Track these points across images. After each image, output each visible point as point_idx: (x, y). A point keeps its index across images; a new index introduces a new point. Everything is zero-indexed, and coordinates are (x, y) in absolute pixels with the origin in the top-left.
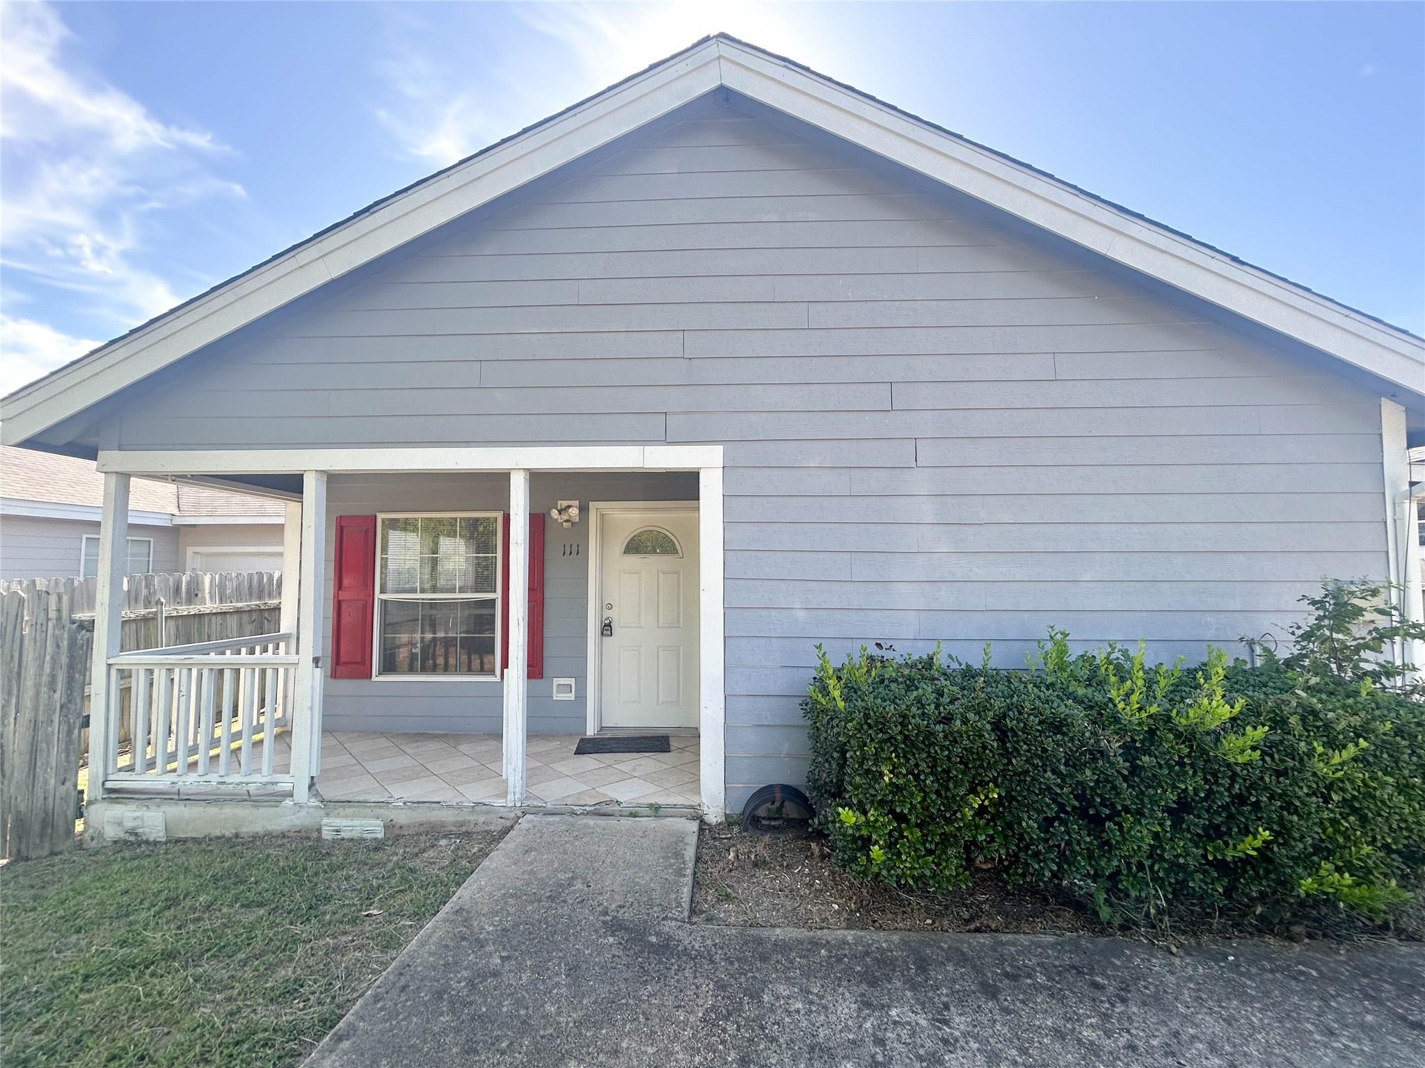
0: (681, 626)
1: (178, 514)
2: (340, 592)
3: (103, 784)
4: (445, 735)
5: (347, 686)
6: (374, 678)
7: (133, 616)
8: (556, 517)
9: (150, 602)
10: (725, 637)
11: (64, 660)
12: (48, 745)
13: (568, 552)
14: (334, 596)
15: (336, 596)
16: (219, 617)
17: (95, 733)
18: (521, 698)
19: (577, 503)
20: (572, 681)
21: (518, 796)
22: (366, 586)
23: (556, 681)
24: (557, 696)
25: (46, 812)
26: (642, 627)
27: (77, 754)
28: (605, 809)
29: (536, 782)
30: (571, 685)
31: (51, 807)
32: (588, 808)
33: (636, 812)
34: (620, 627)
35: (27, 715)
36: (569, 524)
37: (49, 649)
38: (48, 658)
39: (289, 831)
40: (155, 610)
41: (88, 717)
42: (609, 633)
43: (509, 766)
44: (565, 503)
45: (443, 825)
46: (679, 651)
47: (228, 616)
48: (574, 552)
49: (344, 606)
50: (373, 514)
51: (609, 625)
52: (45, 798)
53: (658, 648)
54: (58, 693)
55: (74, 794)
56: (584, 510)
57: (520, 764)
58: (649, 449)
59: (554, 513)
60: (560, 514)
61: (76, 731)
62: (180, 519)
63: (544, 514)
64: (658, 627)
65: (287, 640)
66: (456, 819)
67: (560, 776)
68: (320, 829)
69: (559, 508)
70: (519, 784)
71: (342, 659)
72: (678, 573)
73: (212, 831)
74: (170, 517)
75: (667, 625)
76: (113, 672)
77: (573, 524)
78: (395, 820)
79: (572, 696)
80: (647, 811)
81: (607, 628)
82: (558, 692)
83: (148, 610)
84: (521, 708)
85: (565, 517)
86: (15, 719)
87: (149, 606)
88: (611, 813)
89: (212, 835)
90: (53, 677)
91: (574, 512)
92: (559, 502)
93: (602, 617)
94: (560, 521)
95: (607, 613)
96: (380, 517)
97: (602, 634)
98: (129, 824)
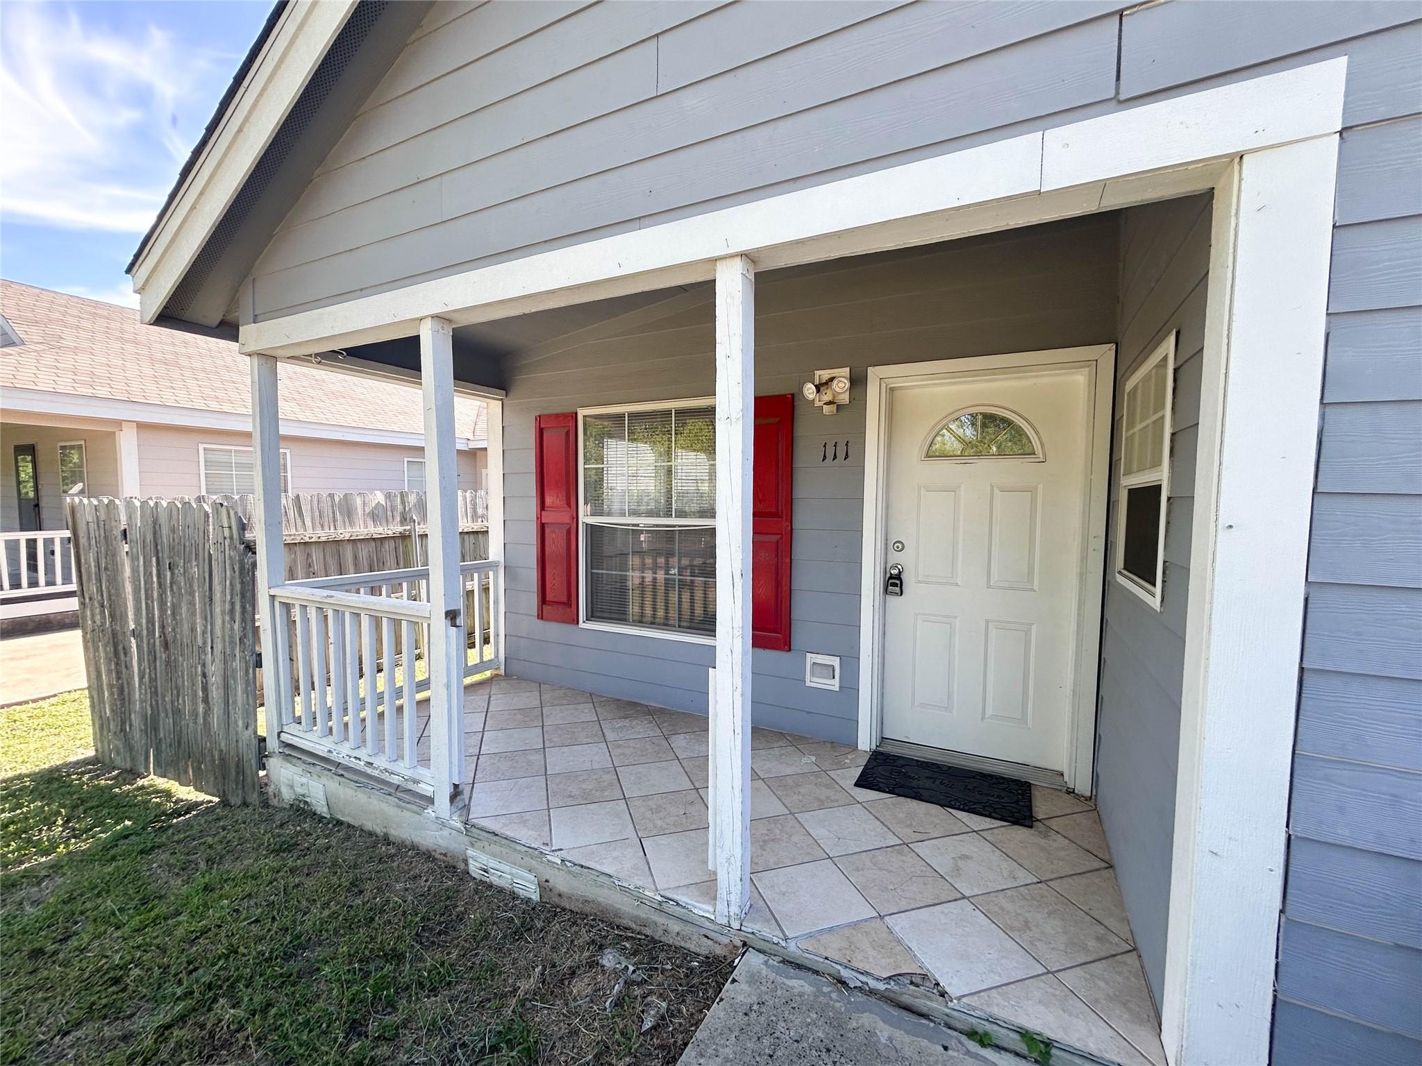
0: (1036, 587)
1: (472, 438)
2: (543, 512)
3: (279, 734)
4: (662, 711)
5: (555, 630)
6: (582, 625)
7: (390, 533)
8: (811, 397)
9: (406, 520)
10: (1302, 670)
11: (238, 587)
12: (235, 682)
13: (830, 455)
14: (537, 518)
15: (539, 518)
16: (472, 537)
17: (267, 674)
18: (739, 730)
19: (846, 371)
20: (836, 662)
21: (734, 909)
22: (569, 505)
23: (811, 658)
24: (813, 681)
25: (238, 756)
26: (957, 585)
27: (255, 698)
28: (909, 995)
29: (772, 861)
30: (833, 667)
31: (241, 752)
32: (873, 984)
33: (986, 1034)
34: (919, 582)
35: (219, 647)
36: (833, 407)
37: (228, 573)
38: (228, 582)
39: (435, 851)
40: (409, 527)
41: (260, 655)
42: (897, 589)
43: (718, 850)
44: (825, 374)
45: (617, 915)
46: (1027, 633)
47: (480, 536)
48: (841, 455)
49: (547, 531)
50: (572, 410)
51: (898, 577)
52: (237, 741)
53: (987, 622)
54: (237, 623)
55: (255, 742)
56: (858, 382)
57: (738, 852)
58: (1057, 135)
59: (809, 390)
60: (818, 391)
61: (251, 671)
62: (475, 443)
63: (793, 395)
64: (989, 587)
65: (495, 568)
66: (636, 913)
67: (816, 854)
68: (467, 860)
69: (817, 382)
70: (736, 889)
71: (549, 597)
72: (1032, 490)
73: (364, 822)
74: (465, 441)
75: (1006, 584)
76: (277, 604)
77: (839, 407)
78: (551, 884)
79: (835, 685)
80: (1014, 1041)
81: (894, 582)
82: (812, 674)
83: (403, 528)
84: (739, 747)
85: (827, 397)
86: (212, 648)
87: (405, 524)
88: (925, 1010)
89: (366, 828)
90: (232, 604)
91: (841, 386)
92: (818, 373)
93: (886, 563)
94: (817, 404)
95: (895, 558)
96: (581, 413)
97: (886, 591)
98: (299, 790)
